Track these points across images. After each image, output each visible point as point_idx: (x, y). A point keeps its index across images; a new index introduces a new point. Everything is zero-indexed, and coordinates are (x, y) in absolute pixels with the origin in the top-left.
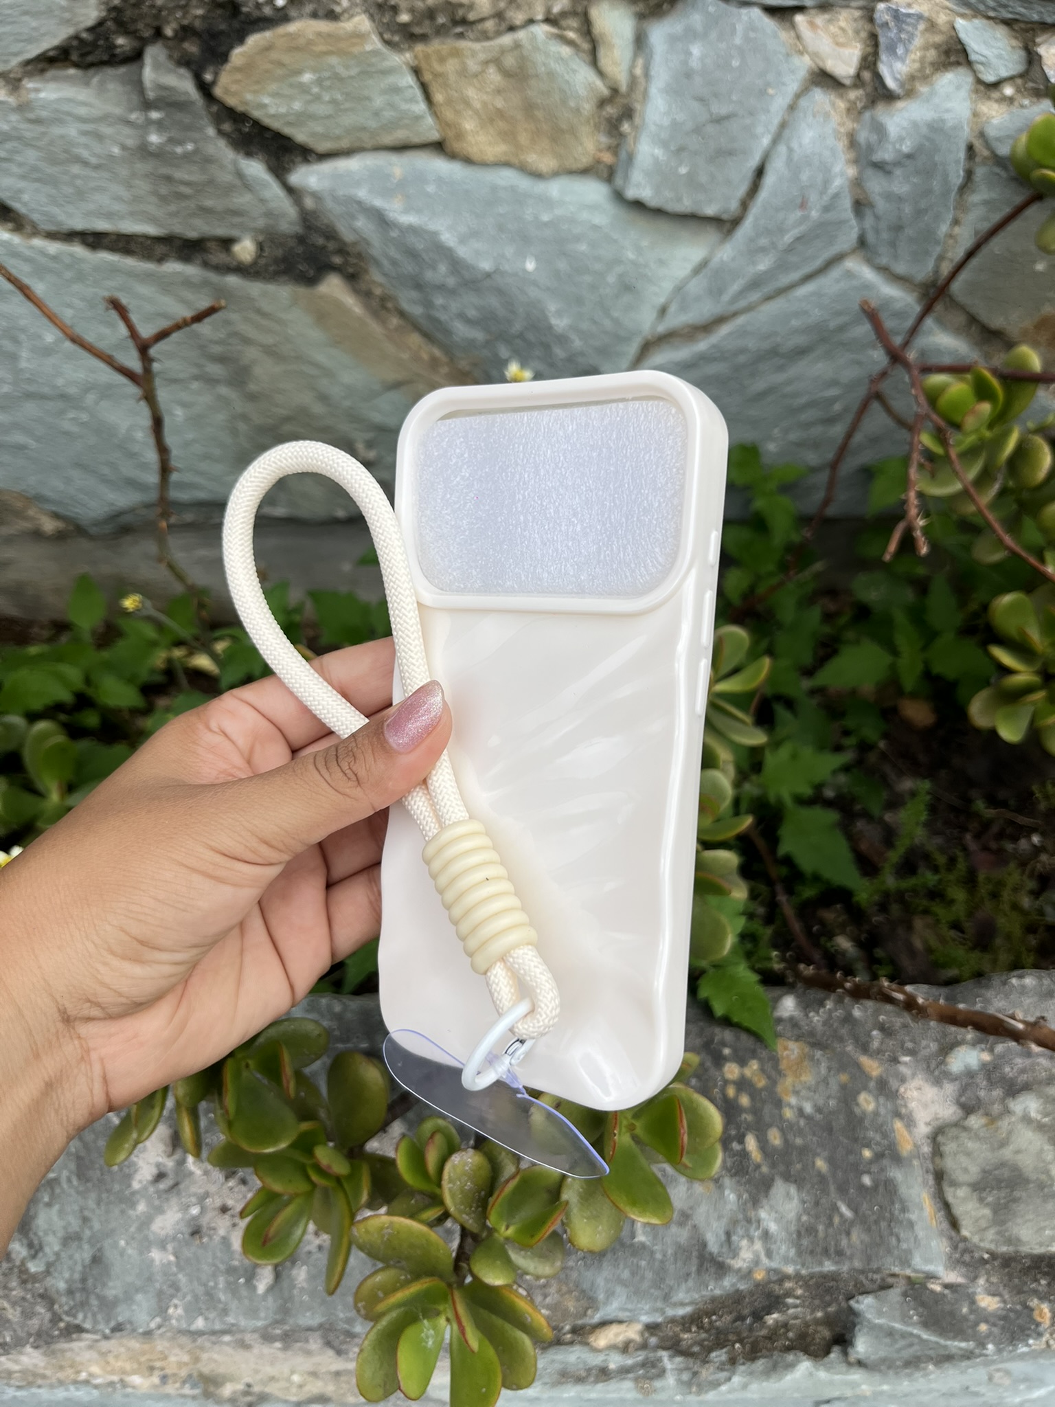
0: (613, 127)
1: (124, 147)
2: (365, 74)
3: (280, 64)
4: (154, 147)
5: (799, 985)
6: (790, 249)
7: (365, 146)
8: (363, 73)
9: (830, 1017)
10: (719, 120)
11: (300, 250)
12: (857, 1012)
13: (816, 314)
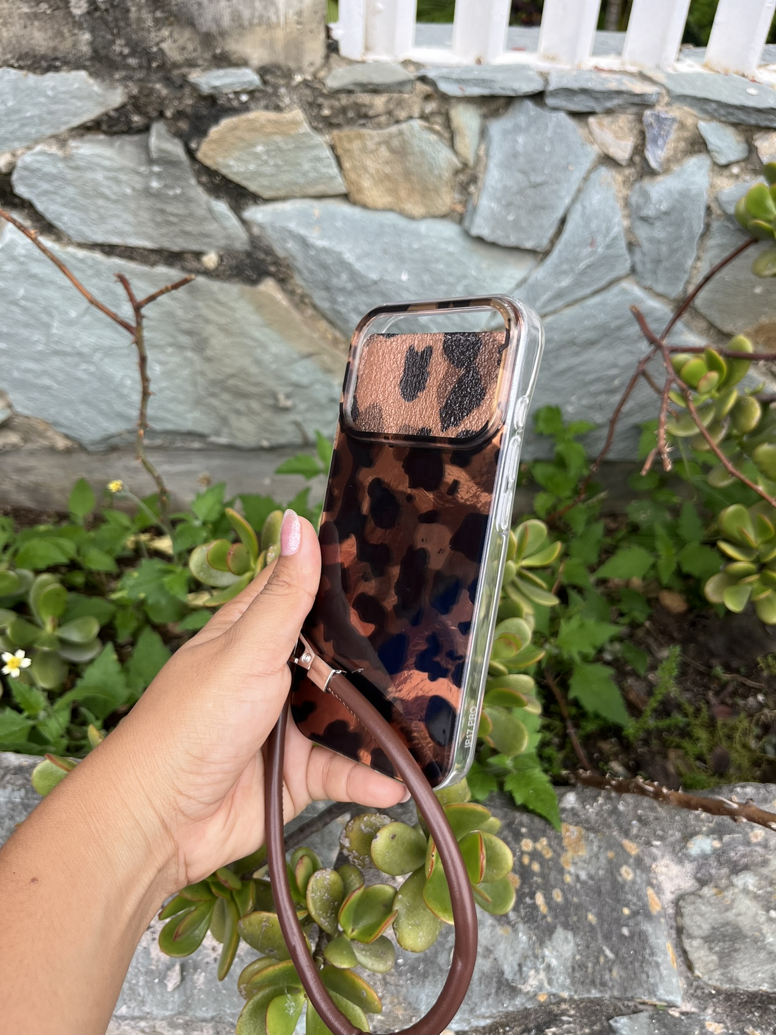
0: (464, 188)
1: (134, 189)
2: (297, 148)
3: (242, 139)
4: (154, 190)
5: (579, 785)
6: (583, 273)
7: (295, 195)
8: (297, 147)
9: (602, 810)
10: (535, 186)
11: (248, 261)
12: (621, 807)
13: (602, 318)
